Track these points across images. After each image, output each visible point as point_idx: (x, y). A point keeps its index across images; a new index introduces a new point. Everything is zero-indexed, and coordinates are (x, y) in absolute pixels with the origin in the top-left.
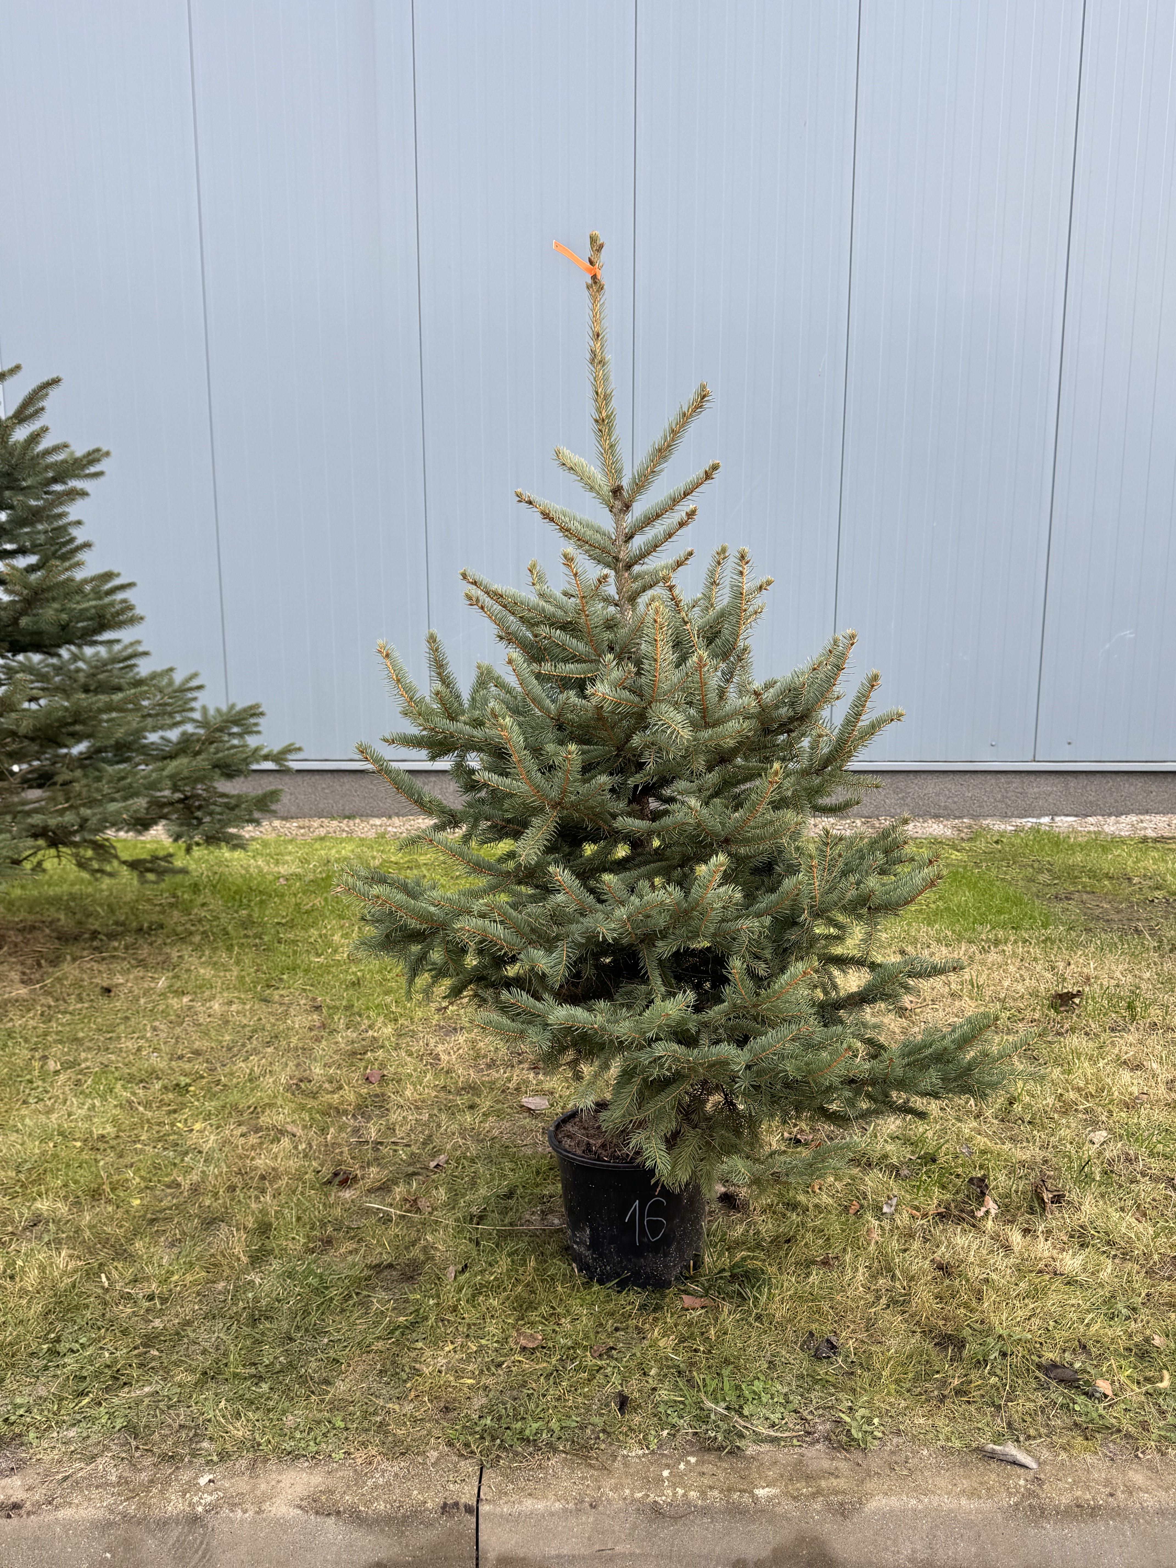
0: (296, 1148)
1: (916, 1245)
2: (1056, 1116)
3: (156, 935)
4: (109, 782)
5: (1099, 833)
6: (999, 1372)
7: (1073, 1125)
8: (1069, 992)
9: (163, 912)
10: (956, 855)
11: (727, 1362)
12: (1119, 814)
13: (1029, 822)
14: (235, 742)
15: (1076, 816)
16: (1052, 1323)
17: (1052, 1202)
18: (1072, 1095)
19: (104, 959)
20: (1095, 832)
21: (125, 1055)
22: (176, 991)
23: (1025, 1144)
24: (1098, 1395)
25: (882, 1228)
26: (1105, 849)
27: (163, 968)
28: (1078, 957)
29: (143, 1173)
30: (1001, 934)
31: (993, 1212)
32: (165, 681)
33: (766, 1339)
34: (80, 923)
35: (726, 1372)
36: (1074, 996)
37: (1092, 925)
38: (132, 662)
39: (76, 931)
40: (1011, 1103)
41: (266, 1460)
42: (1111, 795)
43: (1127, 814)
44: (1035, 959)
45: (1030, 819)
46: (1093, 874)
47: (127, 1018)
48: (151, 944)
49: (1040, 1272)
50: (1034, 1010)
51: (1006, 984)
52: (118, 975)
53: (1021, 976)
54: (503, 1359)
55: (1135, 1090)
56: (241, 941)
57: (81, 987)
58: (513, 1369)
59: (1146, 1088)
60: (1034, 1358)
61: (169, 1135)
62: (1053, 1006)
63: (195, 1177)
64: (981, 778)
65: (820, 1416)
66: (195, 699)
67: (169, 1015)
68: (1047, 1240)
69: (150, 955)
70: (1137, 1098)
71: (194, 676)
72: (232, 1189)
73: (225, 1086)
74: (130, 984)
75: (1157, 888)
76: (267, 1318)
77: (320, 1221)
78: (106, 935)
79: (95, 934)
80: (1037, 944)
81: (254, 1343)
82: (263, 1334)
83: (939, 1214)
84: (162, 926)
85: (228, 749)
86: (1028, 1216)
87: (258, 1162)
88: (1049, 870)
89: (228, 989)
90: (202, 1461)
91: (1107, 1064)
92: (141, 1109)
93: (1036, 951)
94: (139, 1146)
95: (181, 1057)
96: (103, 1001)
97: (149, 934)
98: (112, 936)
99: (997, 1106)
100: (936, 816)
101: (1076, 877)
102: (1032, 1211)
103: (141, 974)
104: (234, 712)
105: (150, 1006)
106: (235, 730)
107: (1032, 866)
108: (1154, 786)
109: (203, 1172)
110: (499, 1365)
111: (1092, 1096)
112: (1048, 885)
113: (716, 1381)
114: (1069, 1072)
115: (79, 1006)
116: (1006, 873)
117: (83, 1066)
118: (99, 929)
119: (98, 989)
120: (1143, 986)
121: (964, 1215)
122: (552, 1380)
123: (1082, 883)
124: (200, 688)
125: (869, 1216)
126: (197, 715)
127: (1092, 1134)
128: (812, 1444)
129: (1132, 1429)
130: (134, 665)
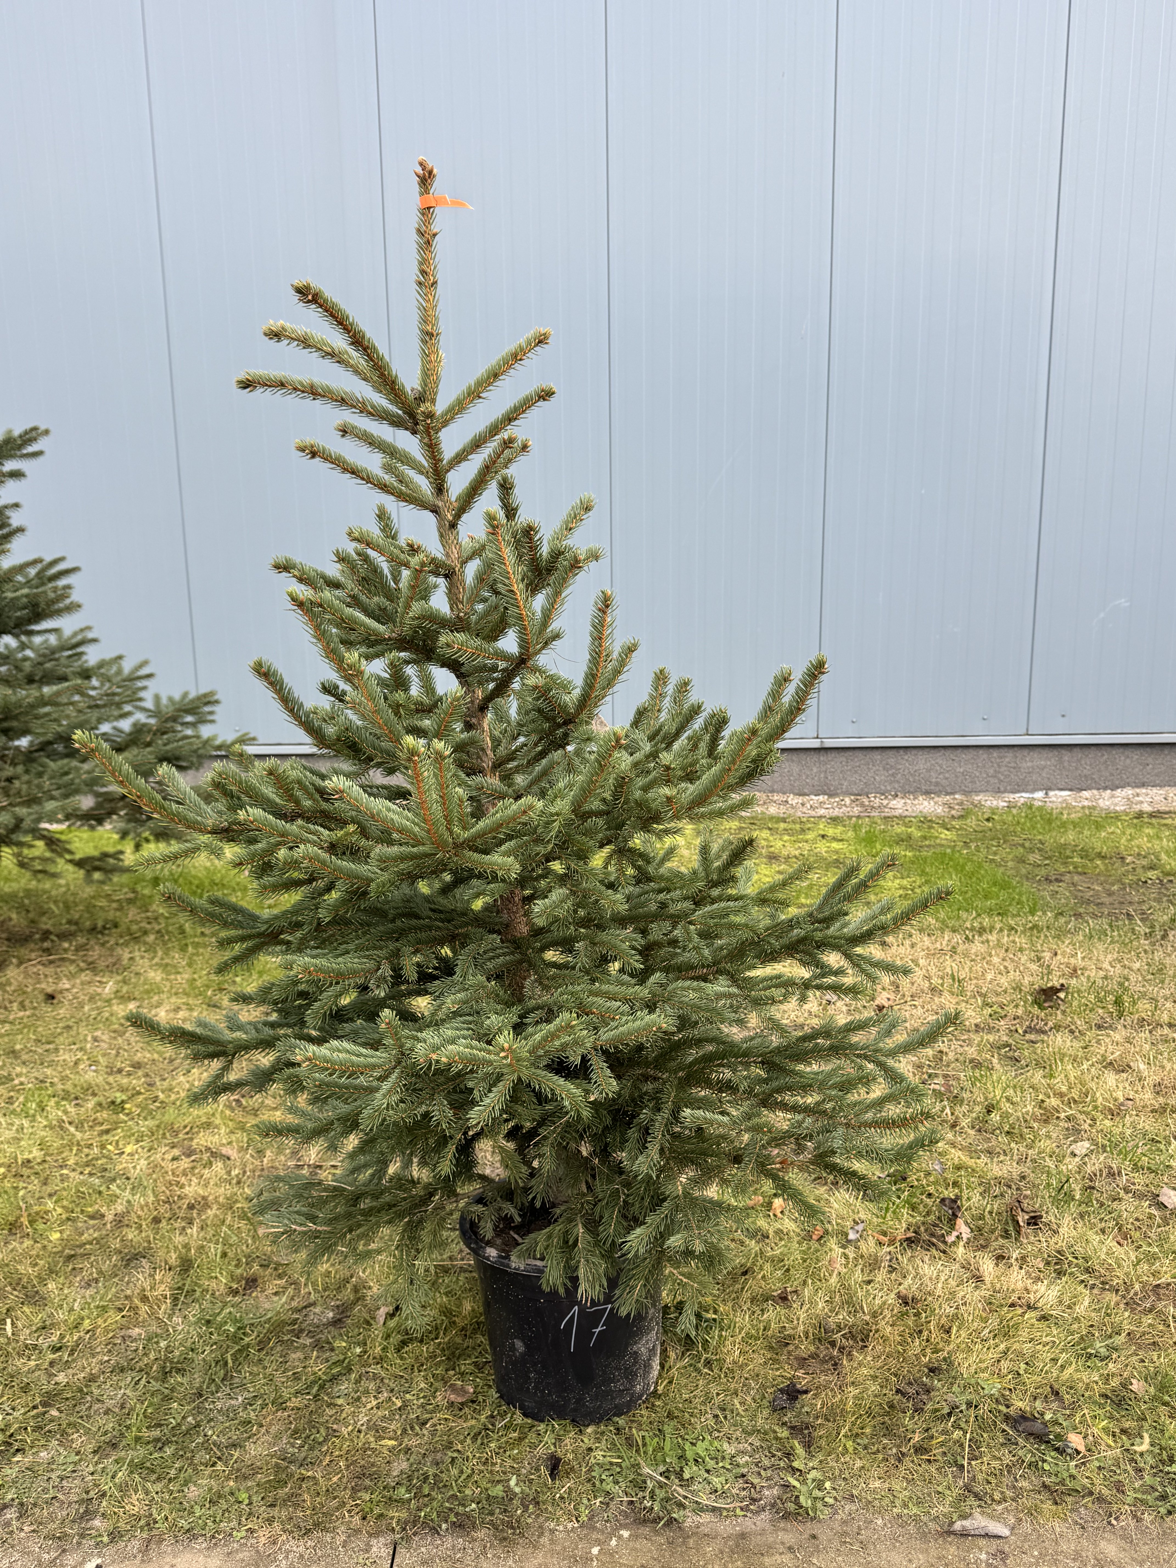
0: (229, 1173)
1: (881, 1276)
2: (1035, 1125)
3: (108, 935)
4: (51, 778)
5: (1094, 808)
6: (963, 1425)
7: (1054, 1135)
8: (1052, 988)
9: (120, 909)
10: (945, 835)
11: (671, 1417)
12: (1114, 788)
13: (1021, 798)
14: (189, 732)
15: (1071, 790)
16: (1023, 1366)
17: (1029, 1224)
18: (1054, 1102)
19: (51, 962)
20: (1089, 808)
21: (60, 1069)
22: (122, 997)
23: (1002, 1158)
24: (1069, 1451)
25: (846, 1256)
26: (1099, 826)
27: (112, 972)
28: (1065, 947)
29: (65, 1203)
30: (986, 922)
31: (965, 1236)
32: (114, 669)
33: (714, 1389)
34: (33, 921)
35: (668, 1429)
36: (1058, 991)
37: (1082, 910)
38: (79, 650)
39: (27, 932)
40: (989, 1112)
41: (161, 1541)
42: (1107, 767)
43: (1123, 787)
44: (1021, 950)
45: (1024, 795)
46: (1085, 854)
47: (68, 1027)
48: (103, 945)
49: (1012, 1305)
50: (1017, 1006)
51: (989, 977)
52: (65, 981)
53: (1006, 967)
54: (428, 1416)
55: (1120, 1095)
56: (196, 940)
57: (25, 993)
58: (438, 1427)
59: (1132, 1093)
60: (1002, 1408)
61: (97, 1159)
62: (1036, 1002)
63: (120, 1208)
64: (973, 752)
65: (768, 1479)
66: (144, 688)
67: (112, 1023)
68: (1021, 1268)
69: (100, 956)
70: (1122, 1104)
71: (145, 663)
72: (157, 1220)
73: (162, 1102)
74: (75, 990)
75: (1151, 868)
76: (178, 1371)
77: (248, 1257)
78: (58, 936)
79: (46, 936)
80: (1024, 932)
81: (162, 1400)
82: (173, 1390)
83: (908, 1239)
84: (116, 926)
85: (178, 741)
86: (1001, 1241)
87: (187, 1190)
88: (1040, 850)
89: (176, 994)
90: (92, 1542)
91: (1093, 1065)
92: (72, 1129)
93: (1021, 940)
94: (65, 1171)
95: (120, 1071)
96: (47, 1008)
97: (103, 934)
98: (63, 936)
99: (974, 1115)
100: (927, 793)
101: (1068, 857)
102: (1006, 1235)
103: (87, 978)
104: (187, 700)
105: (94, 1013)
106: (189, 719)
107: (1023, 846)
108: (1149, 758)
109: (129, 1202)
110: (424, 1424)
111: (1075, 1101)
112: (1039, 866)
113: (656, 1439)
114: (1051, 1076)
115: (21, 1014)
116: (995, 854)
117: (16, 1082)
118: (52, 929)
119: (41, 997)
120: (1133, 977)
121: (934, 1240)
122: (479, 1441)
123: (1073, 863)
124: (149, 676)
125: (832, 1243)
126: (149, 704)
127: (1073, 1146)
128: (757, 1513)
129: (1105, 1492)
130: (82, 653)
